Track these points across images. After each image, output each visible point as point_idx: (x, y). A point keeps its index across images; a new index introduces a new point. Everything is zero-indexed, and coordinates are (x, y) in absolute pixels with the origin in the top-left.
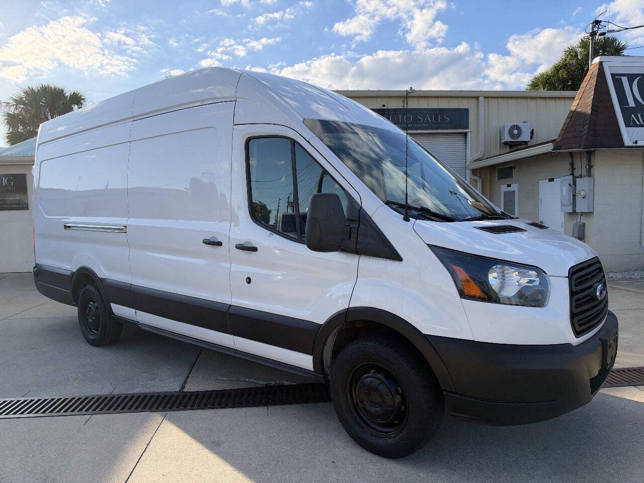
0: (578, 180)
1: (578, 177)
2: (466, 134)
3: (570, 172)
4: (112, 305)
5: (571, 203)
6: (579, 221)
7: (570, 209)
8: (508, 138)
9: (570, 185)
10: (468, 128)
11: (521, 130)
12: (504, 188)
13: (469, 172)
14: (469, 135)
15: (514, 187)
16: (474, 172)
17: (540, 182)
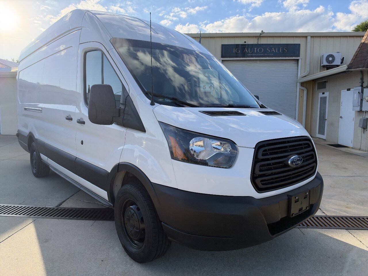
0: (365, 89)
1: (365, 88)
2: (298, 60)
3: (361, 84)
4: (40, 154)
5: (360, 105)
6: (364, 117)
7: (358, 109)
8: (325, 63)
9: (359, 93)
10: (299, 56)
11: (334, 58)
12: (321, 95)
13: (298, 84)
14: (300, 61)
15: (327, 94)
16: (302, 84)
17: (342, 91)
